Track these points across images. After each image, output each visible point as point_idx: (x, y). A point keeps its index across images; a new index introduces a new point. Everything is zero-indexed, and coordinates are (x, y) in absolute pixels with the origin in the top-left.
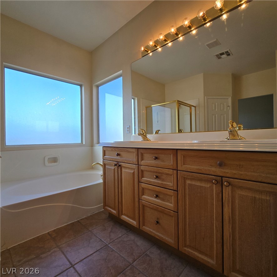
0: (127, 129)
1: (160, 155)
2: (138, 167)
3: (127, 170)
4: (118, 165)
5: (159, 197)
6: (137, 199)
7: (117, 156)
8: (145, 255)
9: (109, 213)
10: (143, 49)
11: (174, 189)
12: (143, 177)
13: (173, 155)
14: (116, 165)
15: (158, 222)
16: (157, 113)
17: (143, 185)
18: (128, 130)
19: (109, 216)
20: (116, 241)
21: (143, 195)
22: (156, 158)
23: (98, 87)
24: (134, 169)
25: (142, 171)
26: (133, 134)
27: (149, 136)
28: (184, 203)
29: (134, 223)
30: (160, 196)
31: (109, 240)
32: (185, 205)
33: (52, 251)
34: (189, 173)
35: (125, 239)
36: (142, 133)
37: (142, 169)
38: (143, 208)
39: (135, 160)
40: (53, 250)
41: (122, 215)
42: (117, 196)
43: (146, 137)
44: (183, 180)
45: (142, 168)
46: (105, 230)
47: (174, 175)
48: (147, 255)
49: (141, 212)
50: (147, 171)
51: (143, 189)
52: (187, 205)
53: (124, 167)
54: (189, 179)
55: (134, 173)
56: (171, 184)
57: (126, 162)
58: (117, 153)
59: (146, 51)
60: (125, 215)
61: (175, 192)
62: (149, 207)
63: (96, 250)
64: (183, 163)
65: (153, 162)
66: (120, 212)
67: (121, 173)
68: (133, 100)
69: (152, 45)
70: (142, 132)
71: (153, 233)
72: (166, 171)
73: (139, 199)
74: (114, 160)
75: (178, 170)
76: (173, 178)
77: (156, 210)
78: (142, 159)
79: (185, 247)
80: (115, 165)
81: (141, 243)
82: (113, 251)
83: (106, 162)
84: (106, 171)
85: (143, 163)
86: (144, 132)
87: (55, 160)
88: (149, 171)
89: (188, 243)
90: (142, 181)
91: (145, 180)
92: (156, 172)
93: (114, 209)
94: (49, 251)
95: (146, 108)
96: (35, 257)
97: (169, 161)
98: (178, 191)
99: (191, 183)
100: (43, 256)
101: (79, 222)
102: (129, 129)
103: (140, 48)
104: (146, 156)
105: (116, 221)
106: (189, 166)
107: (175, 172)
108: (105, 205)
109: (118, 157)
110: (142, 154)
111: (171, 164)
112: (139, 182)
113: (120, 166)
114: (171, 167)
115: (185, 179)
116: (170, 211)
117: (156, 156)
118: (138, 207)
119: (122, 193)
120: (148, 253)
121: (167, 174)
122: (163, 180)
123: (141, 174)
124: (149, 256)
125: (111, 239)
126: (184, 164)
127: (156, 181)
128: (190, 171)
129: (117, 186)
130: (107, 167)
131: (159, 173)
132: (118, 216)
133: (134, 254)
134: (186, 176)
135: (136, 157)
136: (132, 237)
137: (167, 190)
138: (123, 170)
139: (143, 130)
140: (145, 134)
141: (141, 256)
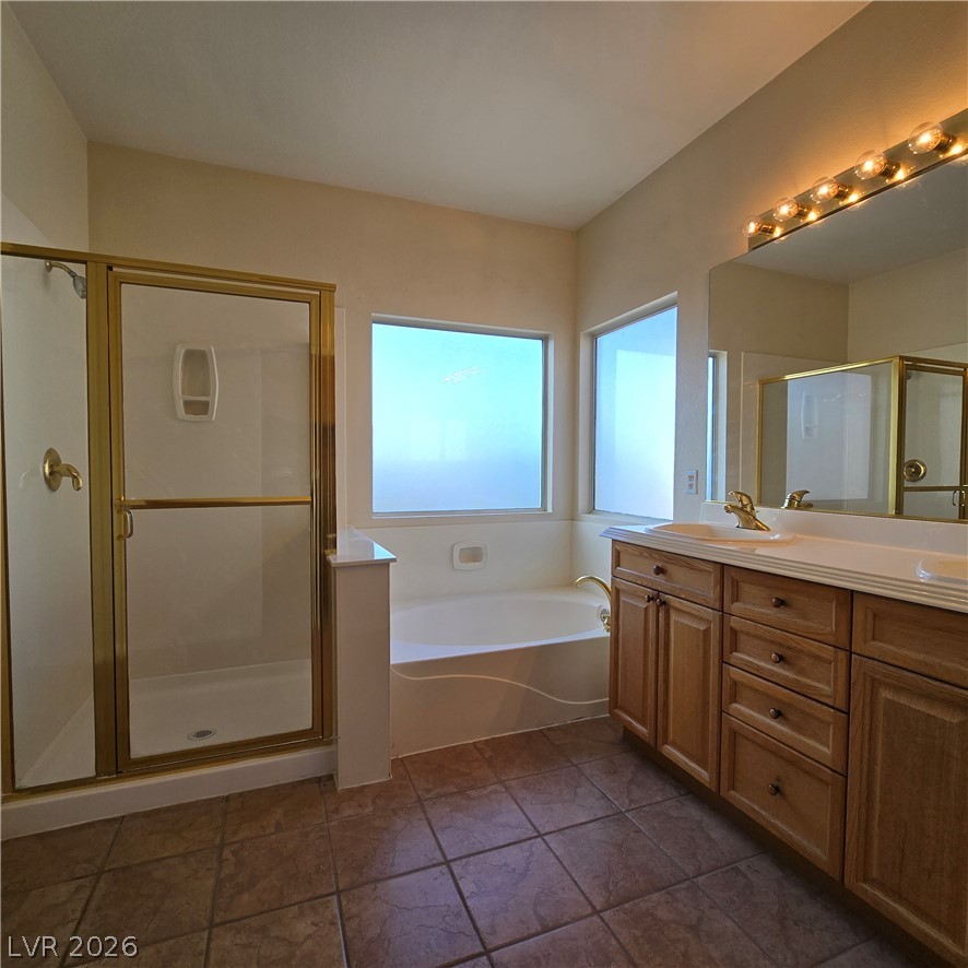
0: (688, 480)
1: (793, 596)
2: (722, 618)
3: (686, 621)
4: (659, 601)
5: (786, 719)
6: (713, 710)
7: (657, 573)
8: (733, 869)
9: (625, 729)
10: (752, 228)
11: (836, 706)
12: (736, 651)
13: (837, 604)
14: (652, 599)
15: (777, 790)
16: (809, 401)
17: (735, 673)
18: (691, 486)
19: (624, 737)
20: (646, 809)
21: (734, 699)
22: (781, 603)
23: (594, 337)
24: (709, 622)
25: (734, 632)
26: (708, 500)
27: (763, 513)
28: (869, 753)
29: (703, 775)
30: (790, 717)
31: (627, 802)
32: (872, 761)
33: (490, 789)
34: (891, 668)
35: (674, 813)
36: (740, 505)
37: (732, 624)
38: (733, 739)
39: (712, 595)
40: (494, 786)
41: (667, 744)
42: (653, 687)
43: (754, 517)
44: (868, 687)
45: (734, 622)
46: (615, 773)
47: (839, 665)
48: (737, 870)
49: (725, 747)
50: (748, 634)
51: (735, 683)
52: (879, 763)
53: (679, 610)
54: (888, 686)
55: (706, 632)
56: (827, 689)
57: (683, 596)
58: (658, 567)
59: (765, 230)
60: (674, 745)
61: (839, 713)
62: (753, 742)
63: (593, 818)
64: (869, 635)
65: (771, 613)
66: (660, 733)
67: (667, 625)
68: (711, 360)
69: (790, 213)
70: (741, 501)
71: (763, 818)
72: (813, 647)
73: (721, 711)
74: (645, 583)
75: (851, 653)
76: (836, 670)
77: (776, 753)
78: (736, 598)
79: (864, 881)
80: (650, 599)
81: (720, 834)
82: (638, 831)
83: (622, 584)
84: (621, 611)
85: (736, 607)
86: (745, 503)
87: (474, 555)
88: (756, 637)
89: (875, 874)
90: (732, 661)
91: (742, 659)
92: (781, 645)
93: (644, 725)
94: (484, 787)
95: (763, 383)
96: (455, 790)
97: (827, 621)
98: (848, 714)
99: (896, 699)
100: (473, 793)
101: (544, 735)
102: (694, 482)
103: (745, 225)
104: (748, 589)
105: (647, 755)
106: (891, 647)
107: (842, 655)
108: (614, 703)
109: (660, 579)
110: (736, 585)
111: (829, 628)
112: (722, 661)
113: (664, 603)
114: (831, 639)
115: (875, 684)
116: (818, 765)
117: (782, 596)
118: (716, 730)
119: (666, 681)
120: (743, 866)
121: (818, 658)
122: (801, 672)
123: (730, 639)
124: (745, 876)
125: (631, 801)
126: (874, 639)
127: (777, 669)
128: (894, 662)
129: (653, 659)
130: (622, 598)
131: (789, 648)
132: (653, 745)
133: (699, 858)
134: (878, 676)
135: (715, 586)
136: (693, 812)
137: (814, 703)
138: (674, 617)
139: (742, 494)
140: (749, 509)
141: (718, 868)
